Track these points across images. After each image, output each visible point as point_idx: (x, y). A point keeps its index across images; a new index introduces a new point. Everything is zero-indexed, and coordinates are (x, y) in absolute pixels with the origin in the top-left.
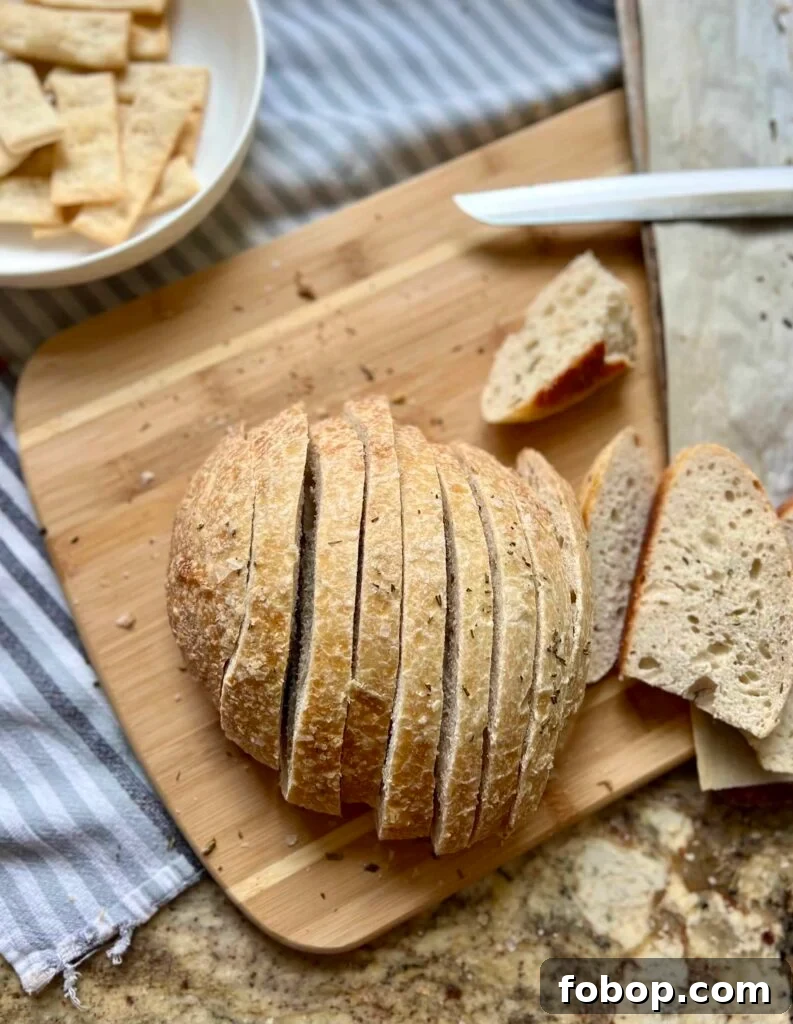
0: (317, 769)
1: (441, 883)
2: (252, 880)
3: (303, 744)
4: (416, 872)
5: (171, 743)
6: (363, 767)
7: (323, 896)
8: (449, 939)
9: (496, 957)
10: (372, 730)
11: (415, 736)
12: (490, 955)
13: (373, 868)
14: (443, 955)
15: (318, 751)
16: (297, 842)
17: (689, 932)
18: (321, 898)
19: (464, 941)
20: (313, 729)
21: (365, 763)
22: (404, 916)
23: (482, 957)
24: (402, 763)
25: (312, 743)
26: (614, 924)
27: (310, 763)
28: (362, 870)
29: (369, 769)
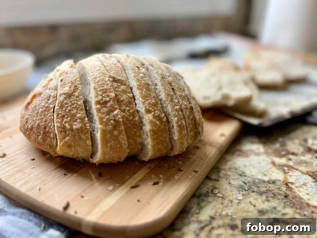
0: (109, 112)
1: (190, 176)
2: (97, 210)
3: (98, 103)
4: (176, 177)
5: (32, 180)
6: (128, 111)
7: (139, 201)
8: (212, 209)
9: (238, 205)
10: (124, 92)
11: (142, 81)
12: (235, 206)
13: (156, 184)
14: (215, 215)
15: (106, 102)
16: (113, 189)
17: (295, 167)
18: (138, 203)
19: (219, 206)
20: (100, 93)
21: (128, 108)
22: (184, 193)
23: (232, 208)
24: (142, 91)
25: (102, 99)
26: (269, 175)
27: (105, 110)
28: (151, 186)
29: (131, 111)
